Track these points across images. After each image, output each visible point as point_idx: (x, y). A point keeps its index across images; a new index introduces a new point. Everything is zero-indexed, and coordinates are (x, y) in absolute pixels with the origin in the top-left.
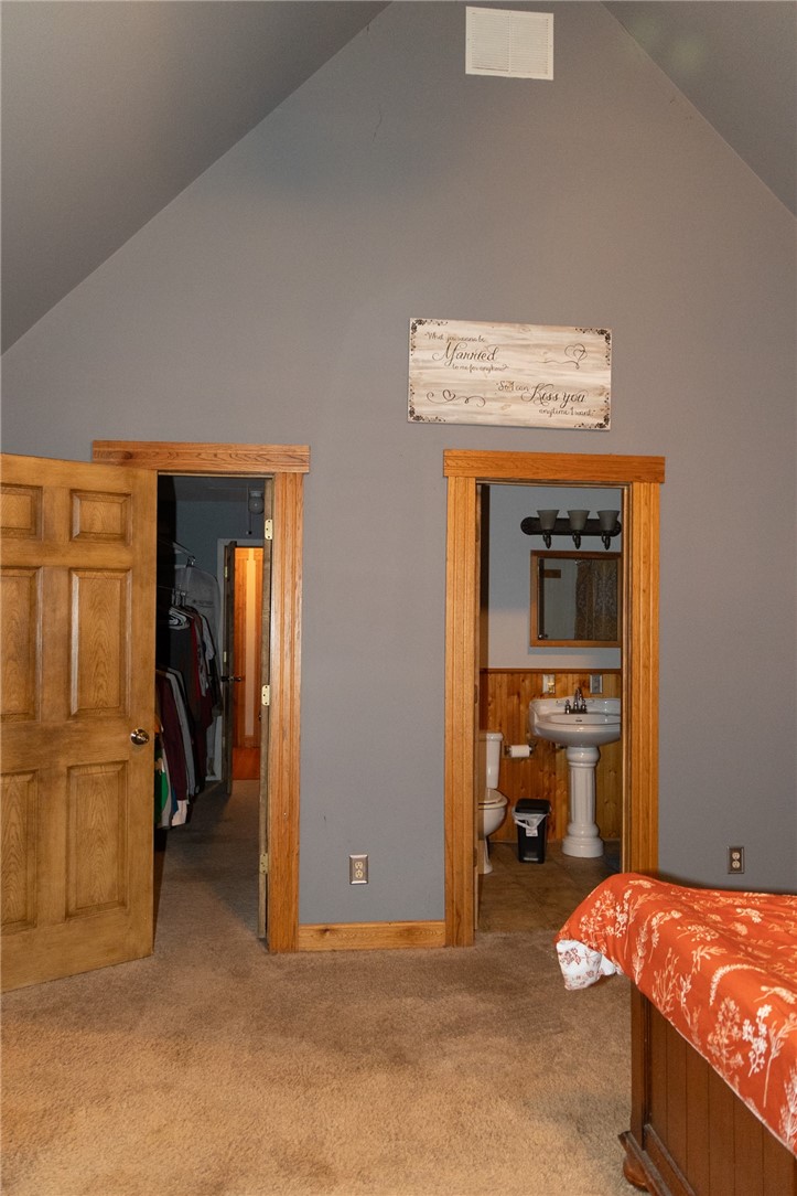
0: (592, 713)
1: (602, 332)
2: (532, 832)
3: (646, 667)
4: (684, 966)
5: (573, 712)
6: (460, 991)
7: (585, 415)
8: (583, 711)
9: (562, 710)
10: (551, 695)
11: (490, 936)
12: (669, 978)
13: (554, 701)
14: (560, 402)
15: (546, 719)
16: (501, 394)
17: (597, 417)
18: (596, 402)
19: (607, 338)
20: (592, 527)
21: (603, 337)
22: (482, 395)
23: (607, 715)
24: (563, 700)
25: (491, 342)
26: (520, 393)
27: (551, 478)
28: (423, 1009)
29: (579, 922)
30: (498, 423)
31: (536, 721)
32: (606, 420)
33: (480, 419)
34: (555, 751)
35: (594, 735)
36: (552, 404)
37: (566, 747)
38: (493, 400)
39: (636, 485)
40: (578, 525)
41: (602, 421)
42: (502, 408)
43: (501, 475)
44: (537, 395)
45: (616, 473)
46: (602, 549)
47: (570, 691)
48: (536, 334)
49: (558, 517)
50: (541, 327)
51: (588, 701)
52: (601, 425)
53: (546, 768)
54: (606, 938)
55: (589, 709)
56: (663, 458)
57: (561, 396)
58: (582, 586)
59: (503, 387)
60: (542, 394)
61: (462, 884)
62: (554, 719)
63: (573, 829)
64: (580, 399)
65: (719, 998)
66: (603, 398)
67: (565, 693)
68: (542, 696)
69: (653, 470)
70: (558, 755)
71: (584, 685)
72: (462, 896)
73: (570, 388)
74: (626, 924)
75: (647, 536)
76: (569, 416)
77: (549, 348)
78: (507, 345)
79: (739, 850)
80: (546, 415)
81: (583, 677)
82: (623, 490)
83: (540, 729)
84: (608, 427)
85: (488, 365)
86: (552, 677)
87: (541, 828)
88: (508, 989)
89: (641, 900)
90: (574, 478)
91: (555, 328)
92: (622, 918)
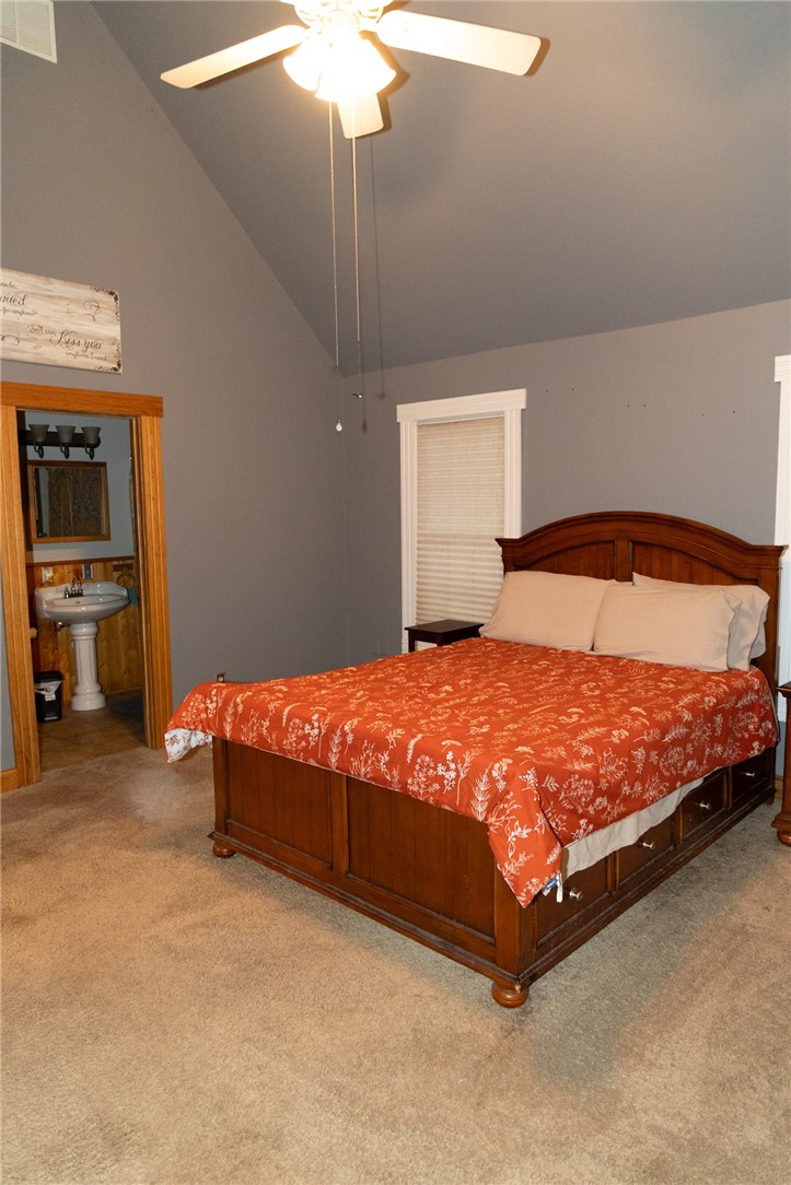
0: (88, 595)
1: (112, 293)
2: (50, 696)
3: (158, 555)
4: (264, 714)
5: (71, 596)
6: (51, 809)
7: (101, 359)
8: (80, 594)
9: (62, 595)
10: (50, 584)
11: (51, 772)
12: (253, 724)
13: (54, 589)
14: (82, 347)
15: (51, 603)
16: (33, 335)
17: (112, 362)
18: (111, 350)
19: (116, 299)
20: (79, 440)
21: (113, 297)
22: (16, 335)
23: (101, 596)
24: (63, 587)
25: (20, 289)
26: (48, 337)
27: (79, 409)
28: (29, 824)
29: (181, 716)
30: (32, 360)
31: (45, 606)
32: (119, 365)
33: (16, 356)
34: (56, 630)
35: (93, 613)
36: (76, 349)
37: (69, 625)
38: (26, 340)
39: (143, 418)
40: (66, 439)
41: (115, 366)
42: (35, 348)
43: (37, 404)
44: (63, 340)
45: (129, 408)
46: (87, 458)
47: (66, 579)
48: (59, 287)
49: (49, 430)
50: (62, 282)
51: (84, 586)
52: (115, 369)
53: (50, 645)
54: (201, 722)
55: (85, 593)
56: (161, 398)
57: (82, 342)
58: (55, 488)
59: (34, 330)
60: (67, 339)
61: (28, 736)
62: (56, 602)
63: (79, 690)
64: (97, 346)
65: (289, 720)
66: (115, 347)
67: (62, 581)
68: (42, 585)
69: (154, 407)
70: (59, 634)
71: (78, 574)
72: (29, 746)
73: (90, 337)
74: (216, 708)
75: (153, 457)
76: (89, 360)
77: (70, 300)
78: (35, 294)
79: (222, 675)
80: (71, 358)
81: (77, 566)
82: (131, 421)
83: (48, 612)
84: (121, 371)
85: (19, 309)
86: (51, 569)
87: (59, 692)
88: (85, 798)
89: (225, 692)
90: (96, 410)
91: (73, 284)
92: (212, 706)
